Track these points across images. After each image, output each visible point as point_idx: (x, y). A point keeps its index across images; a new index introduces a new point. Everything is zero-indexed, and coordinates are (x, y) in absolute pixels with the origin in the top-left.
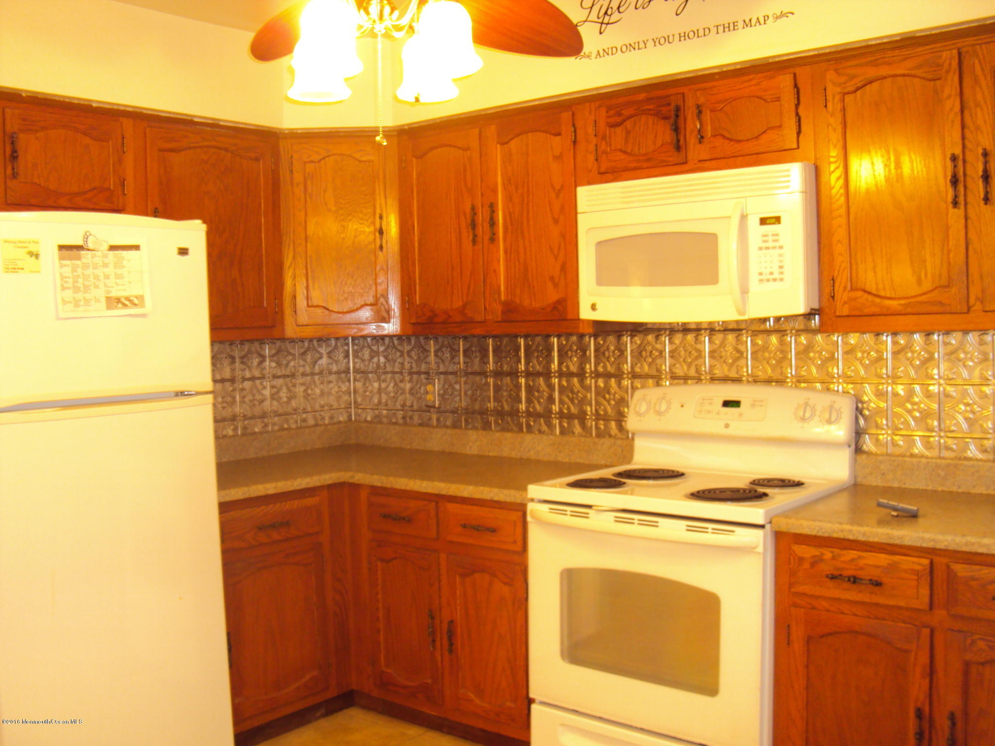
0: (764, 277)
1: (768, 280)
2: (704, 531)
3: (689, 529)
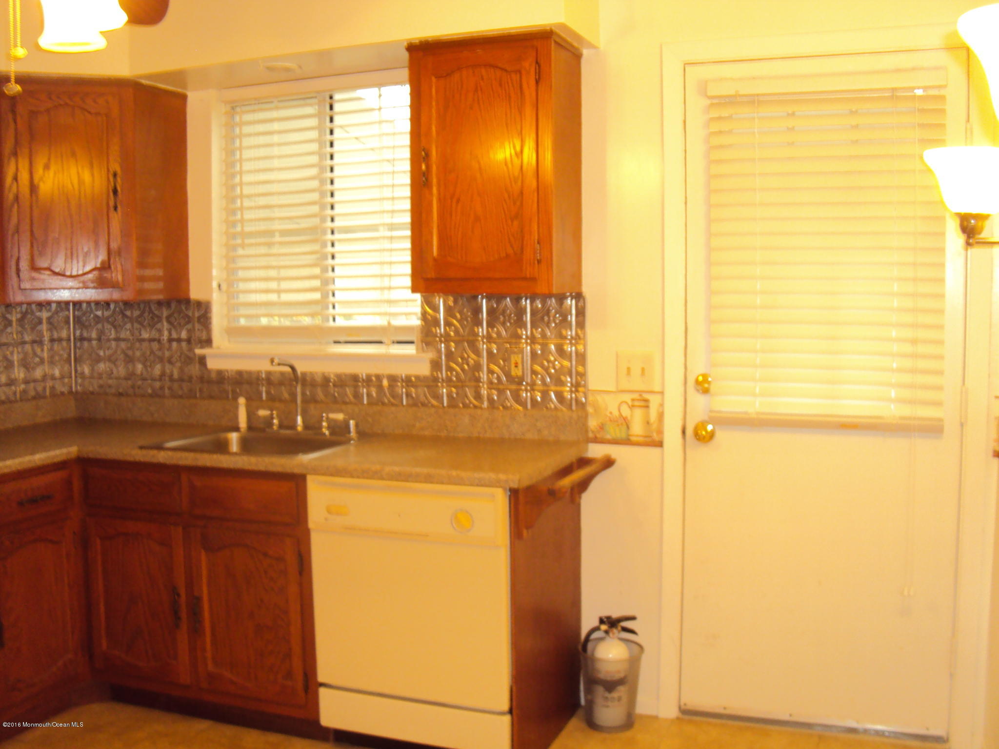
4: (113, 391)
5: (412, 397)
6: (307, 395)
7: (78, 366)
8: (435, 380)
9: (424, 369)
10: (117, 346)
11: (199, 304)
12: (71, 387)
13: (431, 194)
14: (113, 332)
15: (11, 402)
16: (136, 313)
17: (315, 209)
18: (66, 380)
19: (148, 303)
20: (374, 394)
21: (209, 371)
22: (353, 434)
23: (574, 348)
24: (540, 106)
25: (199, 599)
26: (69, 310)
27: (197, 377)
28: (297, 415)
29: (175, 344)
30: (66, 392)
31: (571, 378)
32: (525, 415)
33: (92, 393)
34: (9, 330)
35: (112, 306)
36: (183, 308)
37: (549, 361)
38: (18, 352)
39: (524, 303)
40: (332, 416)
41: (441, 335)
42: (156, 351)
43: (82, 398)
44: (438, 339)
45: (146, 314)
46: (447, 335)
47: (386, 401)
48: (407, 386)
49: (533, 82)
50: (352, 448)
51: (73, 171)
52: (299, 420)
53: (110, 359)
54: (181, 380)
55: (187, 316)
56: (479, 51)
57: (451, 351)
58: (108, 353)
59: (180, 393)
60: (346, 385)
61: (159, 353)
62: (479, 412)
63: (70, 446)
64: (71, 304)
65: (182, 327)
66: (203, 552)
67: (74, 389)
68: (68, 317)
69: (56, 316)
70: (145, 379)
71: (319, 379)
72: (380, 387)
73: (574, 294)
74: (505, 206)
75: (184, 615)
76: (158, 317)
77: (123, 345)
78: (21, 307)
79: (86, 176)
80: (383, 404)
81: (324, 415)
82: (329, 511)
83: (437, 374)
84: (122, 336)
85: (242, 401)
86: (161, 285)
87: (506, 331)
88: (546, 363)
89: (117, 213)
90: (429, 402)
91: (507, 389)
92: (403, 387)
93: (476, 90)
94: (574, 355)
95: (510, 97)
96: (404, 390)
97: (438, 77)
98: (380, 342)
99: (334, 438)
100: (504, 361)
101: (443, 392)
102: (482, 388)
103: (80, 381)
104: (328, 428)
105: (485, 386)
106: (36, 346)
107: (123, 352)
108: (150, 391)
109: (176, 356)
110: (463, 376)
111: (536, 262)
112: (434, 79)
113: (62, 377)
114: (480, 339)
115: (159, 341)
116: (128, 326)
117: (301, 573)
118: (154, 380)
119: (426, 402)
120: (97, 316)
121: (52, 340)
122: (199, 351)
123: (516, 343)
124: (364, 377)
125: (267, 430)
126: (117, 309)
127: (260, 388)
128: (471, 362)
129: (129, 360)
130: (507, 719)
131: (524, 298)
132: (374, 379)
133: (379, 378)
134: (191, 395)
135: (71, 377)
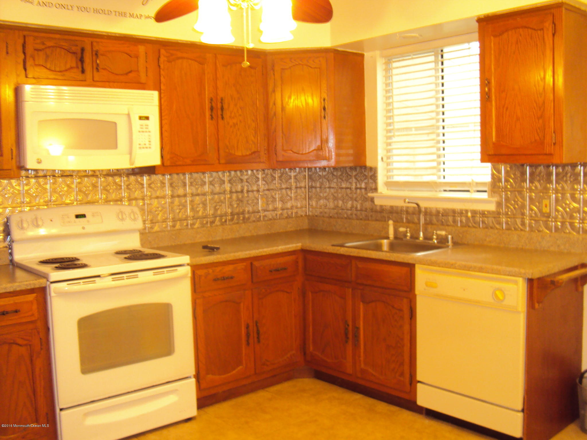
0: (141, 146)
1: (143, 148)
2: (163, 273)
3: (155, 274)
4: (327, 215)
5: (485, 223)
6: (427, 220)
7: (310, 201)
8: (499, 213)
9: (492, 207)
10: (330, 191)
11: (371, 169)
12: (306, 213)
13: (491, 105)
14: (327, 183)
15: (275, 219)
16: (339, 173)
17: (433, 115)
18: (304, 209)
19: (345, 168)
20: (464, 221)
21: (376, 206)
22: (450, 243)
23: (581, 196)
24: (555, 50)
25: (358, 329)
26: (306, 172)
27: (369, 208)
28: (420, 231)
29: (358, 191)
30: (303, 215)
31: (580, 214)
32: (550, 236)
33: (316, 216)
34: (274, 182)
35: (327, 169)
36: (363, 171)
37: (566, 204)
38: (279, 194)
39: (551, 169)
40: (439, 232)
41: (503, 188)
42: (349, 194)
43: (312, 219)
44: (500, 190)
45: (344, 175)
46: (506, 187)
47: (470, 225)
48: (483, 216)
49: (551, 35)
50: (449, 251)
51: (303, 98)
52: (421, 234)
53: (325, 198)
54: (361, 210)
55: (365, 175)
56: (519, 19)
57: (508, 197)
58: (325, 195)
59: (361, 217)
60: (449, 216)
61: (350, 195)
62: (523, 233)
63: (298, 243)
64: (307, 168)
65: (362, 181)
66: (361, 303)
67: (307, 214)
68: (305, 176)
69: (299, 175)
70: (343, 209)
71: (434, 211)
72: (467, 217)
73: (582, 163)
74: (534, 111)
75: (350, 336)
76: (350, 176)
77: (332, 190)
78: (281, 170)
79: (310, 101)
80: (469, 227)
81: (435, 232)
82: (427, 286)
83: (500, 210)
84: (332, 186)
85: (391, 222)
86: (351, 158)
87: (540, 185)
88: (564, 205)
89: (325, 120)
90: (495, 226)
91: (540, 220)
92: (480, 217)
93: (517, 43)
94: (582, 200)
95: (537, 45)
96: (481, 219)
97: (495, 36)
98: (468, 191)
99: (440, 245)
100: (539, 203)
101: (503, 221)
102: (526, 219)
103: (311, 209)
104: (437, 239)
105: (527, 218)
106: (288, 191)
107: (332, 194)
108: (345, 216)
109: (359, 197)
110: (515, 212)
111: (553, 144)
112: (492, 38)
113: (301, 207)
114: (525, 190)
115: (350, 189)
116: (335, 180)
117: (411, 319)
118: (348, 210)
119: (493, 226)
120: (320, 175)
121: (296, 188)
122: (370, 195)
123: (546, 193)
124: (459, 211)
125: (404, 239)
126: (330, 171)
127: (403, 215)
128: (519, 203)
129: (335, 199)
130: (520, 415)
131: (552, 166)
132: (464, 212)
133: (467, 211)
134: (367, 218)
135: (306, 208)
